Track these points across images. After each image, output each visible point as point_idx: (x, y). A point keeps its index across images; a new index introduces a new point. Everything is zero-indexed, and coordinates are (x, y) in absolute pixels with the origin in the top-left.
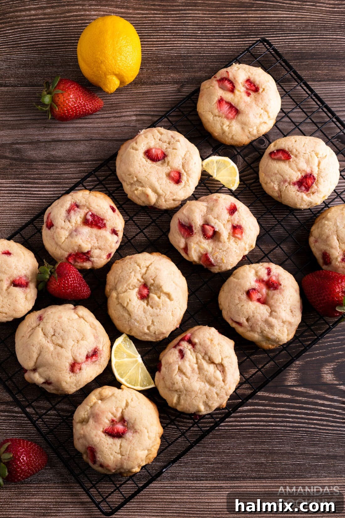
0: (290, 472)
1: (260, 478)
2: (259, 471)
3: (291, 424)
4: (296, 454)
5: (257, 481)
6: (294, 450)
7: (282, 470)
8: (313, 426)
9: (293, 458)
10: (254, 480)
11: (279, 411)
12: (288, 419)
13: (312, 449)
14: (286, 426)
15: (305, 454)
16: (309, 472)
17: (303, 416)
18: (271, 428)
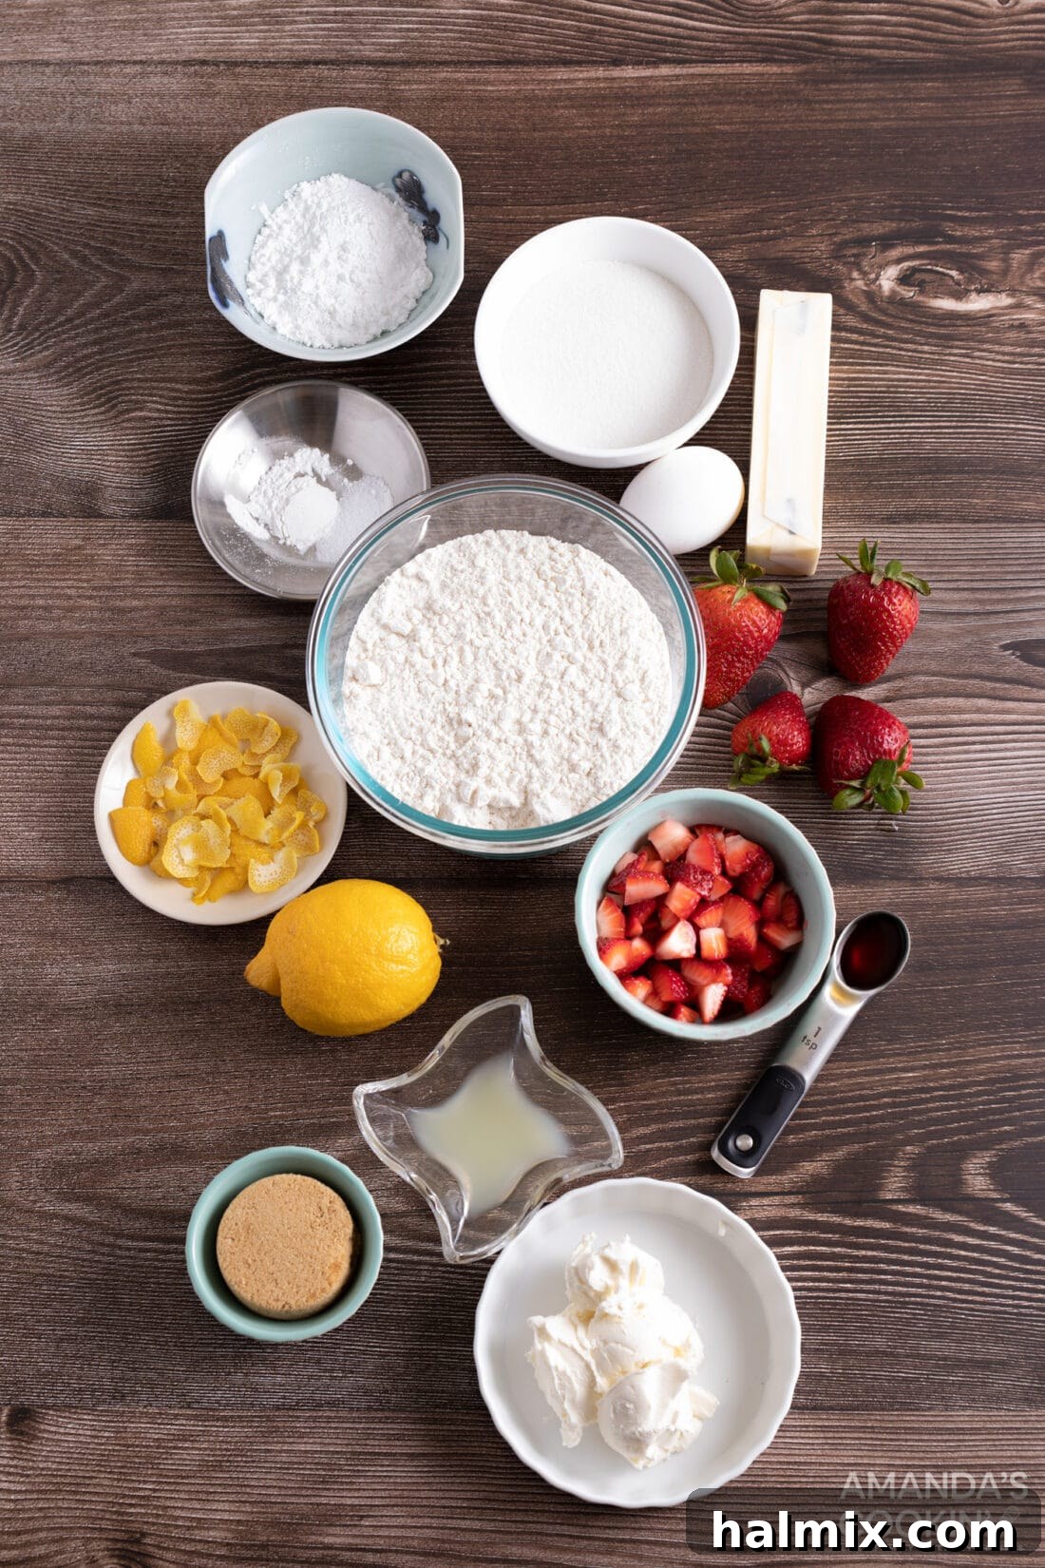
0: (884, 1397)
1: (815, 1408)
2: (814, 1392)
3: (890, 1288)
4: (898, 1355)
5: (809, 1414)
6: (895, 1347)
7: (866, 1391)
8: (939, 1293)
9: (891, 1364)
10: (804, 1414)
11: (864, 1256)
12: (883, 1277)
13: (935, 1344)
14: (879, 1292)
15: (918, 1356)
16: (928, 1397)
17: (918, 1270)
18: (843, 1295)
